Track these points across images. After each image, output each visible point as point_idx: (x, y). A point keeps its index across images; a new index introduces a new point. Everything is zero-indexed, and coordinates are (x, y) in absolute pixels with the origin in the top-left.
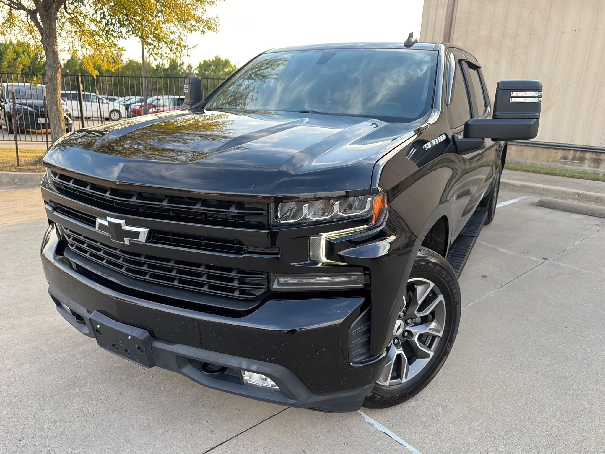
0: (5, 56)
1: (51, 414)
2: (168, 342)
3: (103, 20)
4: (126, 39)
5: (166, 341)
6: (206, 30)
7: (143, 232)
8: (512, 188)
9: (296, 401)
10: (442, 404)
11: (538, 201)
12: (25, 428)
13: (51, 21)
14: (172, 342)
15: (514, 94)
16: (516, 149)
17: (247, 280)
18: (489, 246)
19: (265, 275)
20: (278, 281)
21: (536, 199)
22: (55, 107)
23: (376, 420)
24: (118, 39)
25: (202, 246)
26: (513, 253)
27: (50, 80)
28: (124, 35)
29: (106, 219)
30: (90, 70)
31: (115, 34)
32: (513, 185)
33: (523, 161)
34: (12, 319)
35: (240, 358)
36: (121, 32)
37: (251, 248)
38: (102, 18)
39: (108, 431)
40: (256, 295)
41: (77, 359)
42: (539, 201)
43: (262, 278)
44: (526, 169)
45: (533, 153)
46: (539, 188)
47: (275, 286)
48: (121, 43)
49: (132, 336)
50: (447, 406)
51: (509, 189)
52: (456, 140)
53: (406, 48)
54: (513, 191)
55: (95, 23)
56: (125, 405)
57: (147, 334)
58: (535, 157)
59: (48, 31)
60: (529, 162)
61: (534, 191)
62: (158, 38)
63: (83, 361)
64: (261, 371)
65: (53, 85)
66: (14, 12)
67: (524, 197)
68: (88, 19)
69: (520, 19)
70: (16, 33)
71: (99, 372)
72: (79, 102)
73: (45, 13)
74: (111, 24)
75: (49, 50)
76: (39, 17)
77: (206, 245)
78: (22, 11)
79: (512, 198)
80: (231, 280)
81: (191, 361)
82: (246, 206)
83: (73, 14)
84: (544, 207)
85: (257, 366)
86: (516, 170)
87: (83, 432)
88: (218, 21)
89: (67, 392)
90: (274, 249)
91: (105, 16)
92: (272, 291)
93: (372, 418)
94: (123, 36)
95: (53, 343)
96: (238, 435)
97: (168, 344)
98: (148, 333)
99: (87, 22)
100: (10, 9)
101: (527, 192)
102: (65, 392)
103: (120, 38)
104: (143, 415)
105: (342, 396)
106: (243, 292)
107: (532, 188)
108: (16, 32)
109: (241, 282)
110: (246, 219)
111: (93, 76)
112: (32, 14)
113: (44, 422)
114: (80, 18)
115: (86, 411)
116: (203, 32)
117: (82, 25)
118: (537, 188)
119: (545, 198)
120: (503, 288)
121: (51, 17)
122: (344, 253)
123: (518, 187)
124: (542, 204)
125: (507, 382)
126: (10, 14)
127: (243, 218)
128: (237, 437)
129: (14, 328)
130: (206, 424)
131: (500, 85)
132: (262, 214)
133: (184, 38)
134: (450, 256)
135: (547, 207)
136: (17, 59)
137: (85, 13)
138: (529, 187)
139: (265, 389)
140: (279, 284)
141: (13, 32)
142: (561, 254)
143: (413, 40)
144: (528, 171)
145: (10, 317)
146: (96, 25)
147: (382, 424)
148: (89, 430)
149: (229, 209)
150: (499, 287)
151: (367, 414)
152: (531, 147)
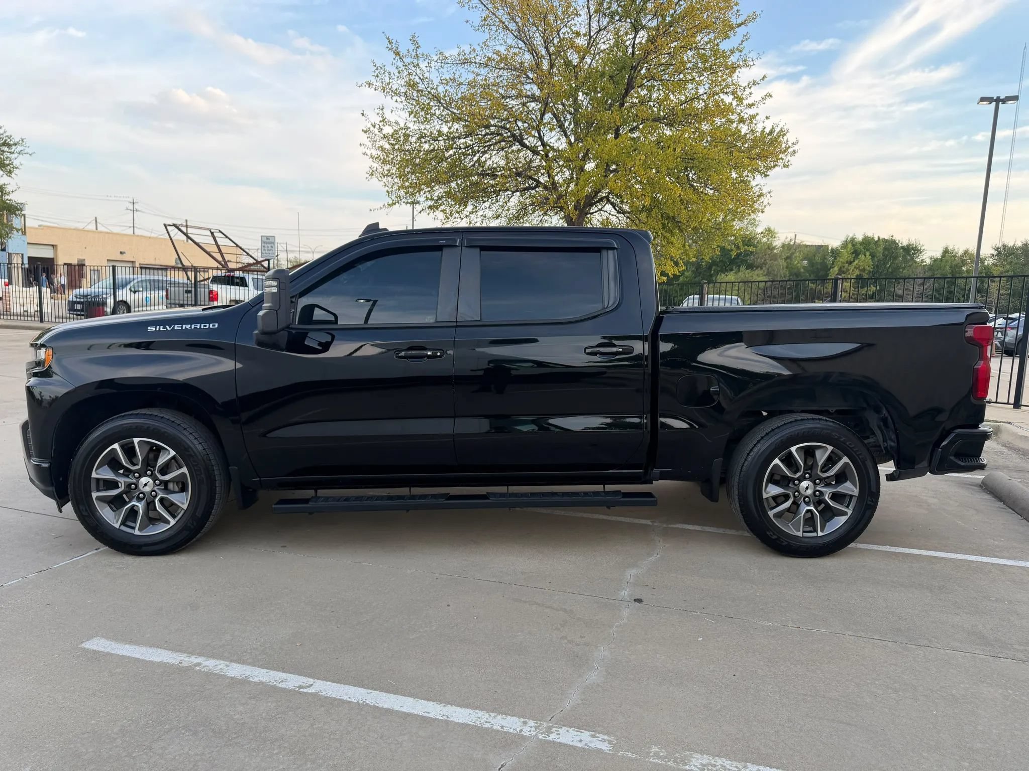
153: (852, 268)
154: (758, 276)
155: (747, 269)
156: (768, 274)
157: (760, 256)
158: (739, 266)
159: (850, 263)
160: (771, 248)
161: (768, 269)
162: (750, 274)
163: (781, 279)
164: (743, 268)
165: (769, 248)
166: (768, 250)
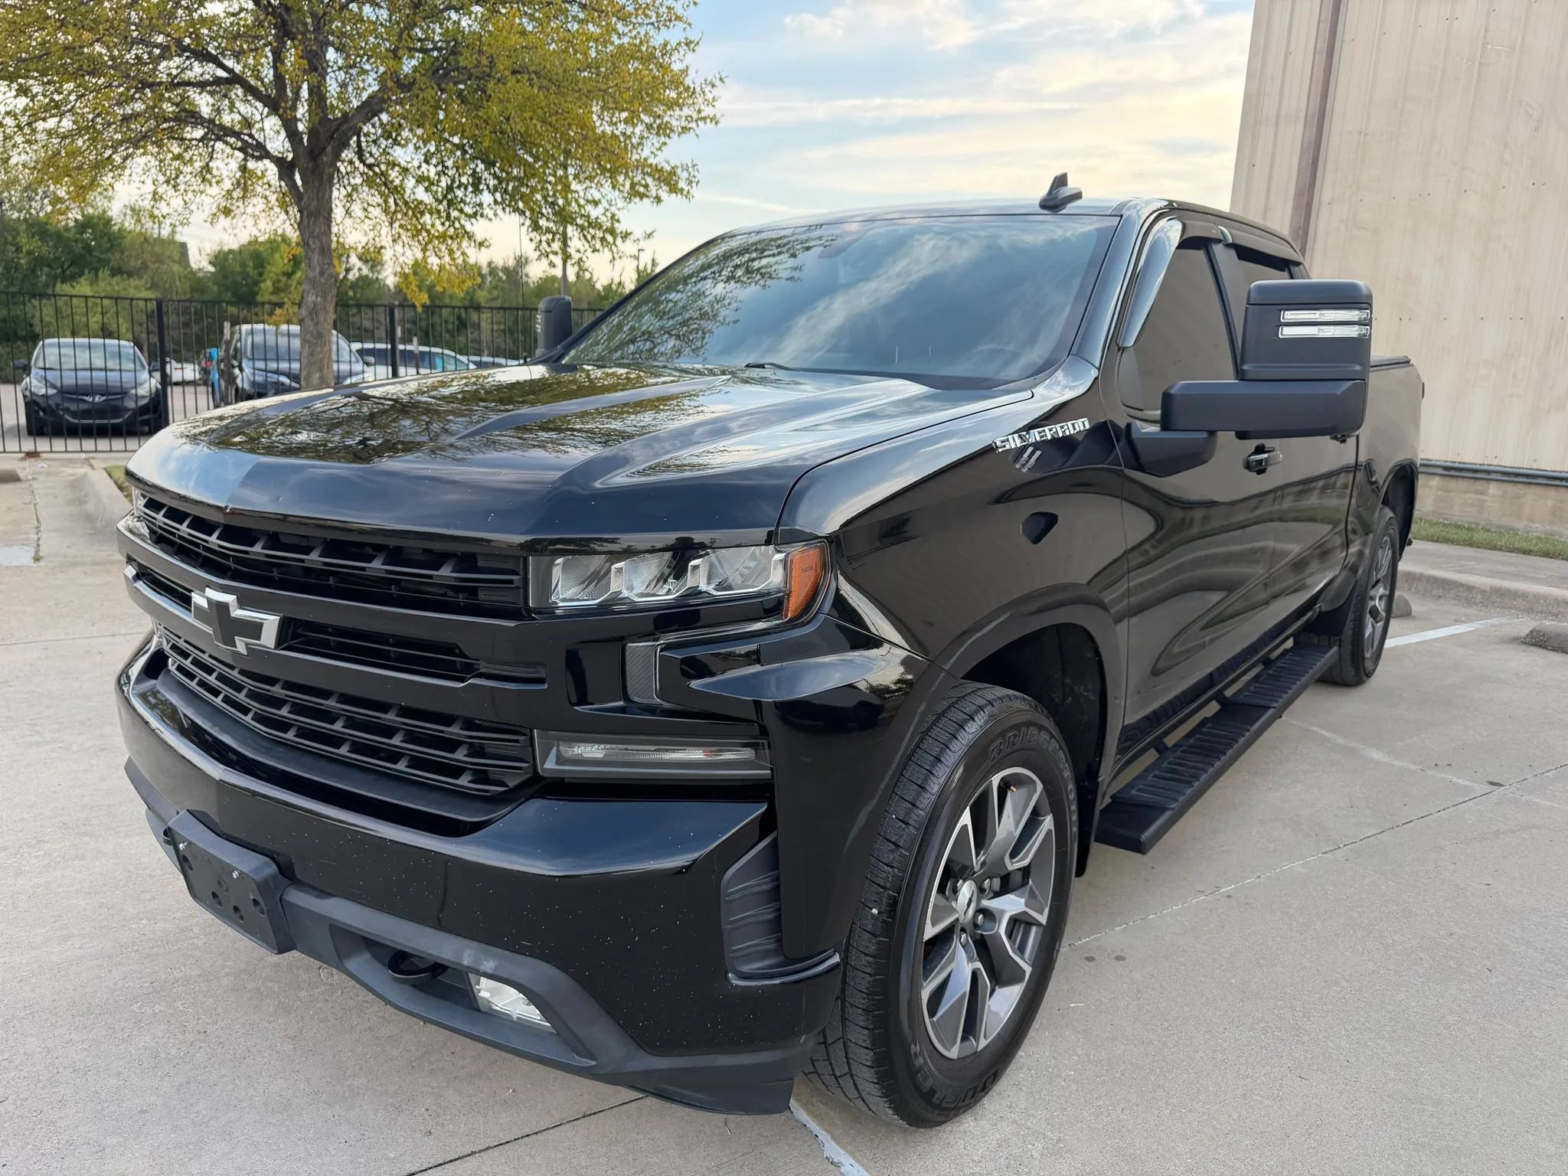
0: (269, 268)
1: (85, 1054)
2: (316, 893)
3: (443, 179)
4: (490, 220)
5: (314, 888)
6: (664, 195)
7: (270, 623)
8: (1464, 594)
9: (594, 1063)
10: (1049, 1133)
11: (1528, 631)
12: (19, 1078)
13: (321, 182)
14: (324, 893)
15: (1289, 316)
16: (1499, 493)
17: (491, 747)
18: (1340, 741)
19: (524, 735)
20: (558, 751)
21: (1525, 625)
22: (317, 375)
23: (852, 1154)
24: (473, 220)
25: (389, 659)
26: (1404, 764)
27: (310, 313)
28: (487, 211)
29: (204, 592)
30: (408, 292)
31: (468, 210)
32: (1470, 588)
33: (1520, 525)
34: (87, 839)
35: (460, 939)
36: (481, 205)
37: (486, 665)
38: (438, 174)
39: (192, 1105)
40: (507, 786)
41: (191, 938)
42: (1532, 632)
43: (517, 741)
44: (1524, 545)
45: (1550, 503)
46: (1545, 598)
47: (550, 764)
48: (479, 228)
49: (241, 873)
50: (1059, 1140)
51: (1457, 598)
52: (1134, 435)
53: (1046, 212)
54: (1469, 602)
55: (426, 184)
56: (254, 1050)
57: (273, 869)
58: (1556, 515)
59: (314, 204)
60: (1539, 528)
61: (1529, 604)
62: (564, 217)
63: (200, 943)
64: (505, 975)
65: (316, 325)
66: (251, 164)
67: (1495, 621)
68: (410, 178)
69: (1506, 145)
70: (257, 212)
71: (226, 970)
72: (390, 368)
73: (310, 165)
74: (459, 187)
75: (313, 246)
76: (297, 177)
77: (401, 658)
78: (267, 162)
79: (1458, 621)
80: (452, 745)
81: (369, 944)
82: (481, 563)
83: (378, 166)
84: (1545, 648)
85: (497, 963)
86: (1494, 548)
87: (137, 1101)
88: (696, 173)
89: (139, 1008)
90: (533, 670)
91: (447, 168)
92: (545, 778)
93: (843, 1147)
94: (485, 212)
95: (153, 899)
96: (487, 1149)
97: (317, 896)
98: (274, 866)
99: (410, 183)
100: (245, 160)
101: (1510, 608)
102: (135, 1007)
103: (478, 217)
104: (286, 1079)
105: (717, 1064)
106: (481, 777)
107: (1524, 595)
108: (257, 210)
109: (477, 751)
110: (482, 596)
111: (414, 306)
112: (285, 168)
113: (65, 1068)
114: (393, 174)
115: (163, 1056)
116: (658, 200)
117: (397, 191)
118: (1538, 597)
119: (1549, 624)
120: (1339, 854)
121: (321, 174)
122: (703, 686)
123: (1483, 592)
124: (1539, 641)
125: (1258, 1098)
126: (243, 169)
127: (473, 592)
128: (482, 1154)
129: (83, 858)
130: (422, 1115)
131: (1253, 295)
132: (511, 582)
133: (619, 215)
134: (1182, 752)
135: (1554, 650)
136: (294, 272)
137: (403, 164)
138: (1516, 595)
139: (522, 1027)
140: (560, 760)
141: (250, 210)
142: (1550, 774)
143: (1065, 192)
144: (1528, 552)
145: (85, 834)
146: (427, 190)
147: (862, 1165)
148: (154, 1098)
149: (437, 569)
150: (1327, 849)
151: (834, 1138)
152: (1543, 488)
153: (294, 283)
154: (138, 289)
155: (113, 275)
156: (153, 286)
157: (134, 253)
158: (97, 270)
159: (289, 275)
160: (151, 241)
161: (152, 279)
162: (121, 285)
163: (178, 298)
164: (103, 273)
165: (146, 240)
166: (146, 245)
